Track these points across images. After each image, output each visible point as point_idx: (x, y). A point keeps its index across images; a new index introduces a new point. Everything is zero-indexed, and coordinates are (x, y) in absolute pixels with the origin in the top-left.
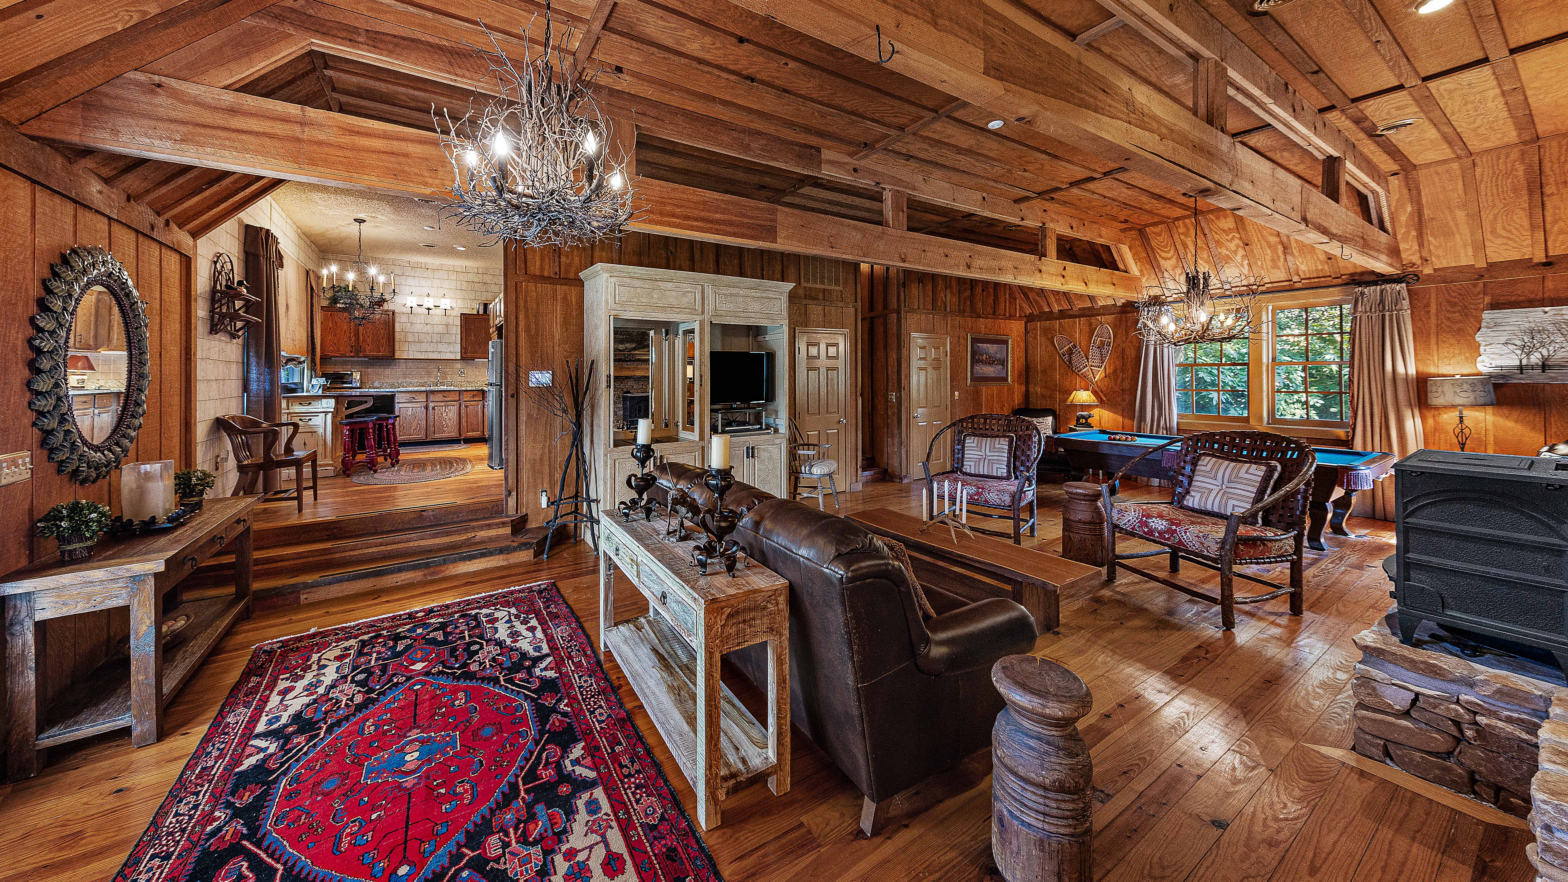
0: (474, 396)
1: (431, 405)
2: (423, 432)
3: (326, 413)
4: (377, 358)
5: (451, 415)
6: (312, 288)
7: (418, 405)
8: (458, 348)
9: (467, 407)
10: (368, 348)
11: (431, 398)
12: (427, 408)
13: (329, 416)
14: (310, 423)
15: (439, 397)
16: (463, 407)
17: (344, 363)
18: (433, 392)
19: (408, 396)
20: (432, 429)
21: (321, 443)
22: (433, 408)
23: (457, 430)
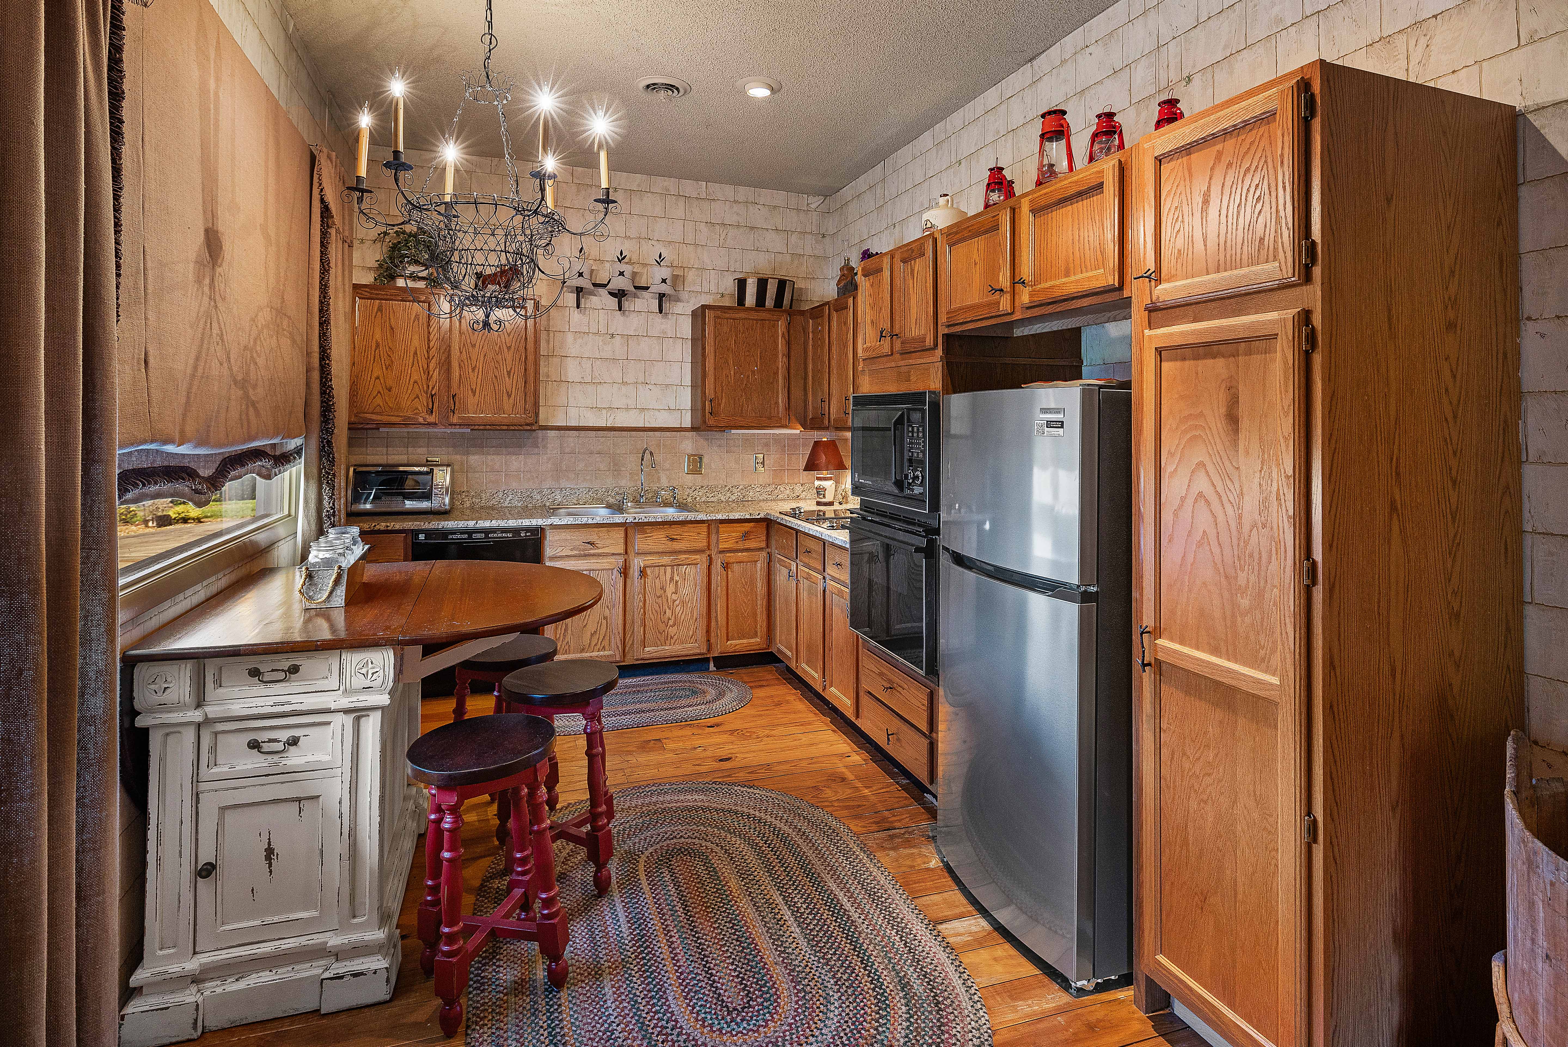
0: (746, 536)
1: (637, 563)
2: (617, 640)
3: (358, 713)
4: (492, 427)
5: (686, 590)
6: (326, 211)
7: (605, 563)
8: (685, 399)
9: (726, 566)
10: (472, 401)
11: (640, 542)
12: (625, 572)
13: (372, 726)
14: (295, 759)
15: (657, 540)
16: (717, 567)
17: (412, 441)
18: (640, 526)
19: (579, 538)
20: (639, 630)
21: (337, 848)
22: (643, 573)
23: (701, 634)
